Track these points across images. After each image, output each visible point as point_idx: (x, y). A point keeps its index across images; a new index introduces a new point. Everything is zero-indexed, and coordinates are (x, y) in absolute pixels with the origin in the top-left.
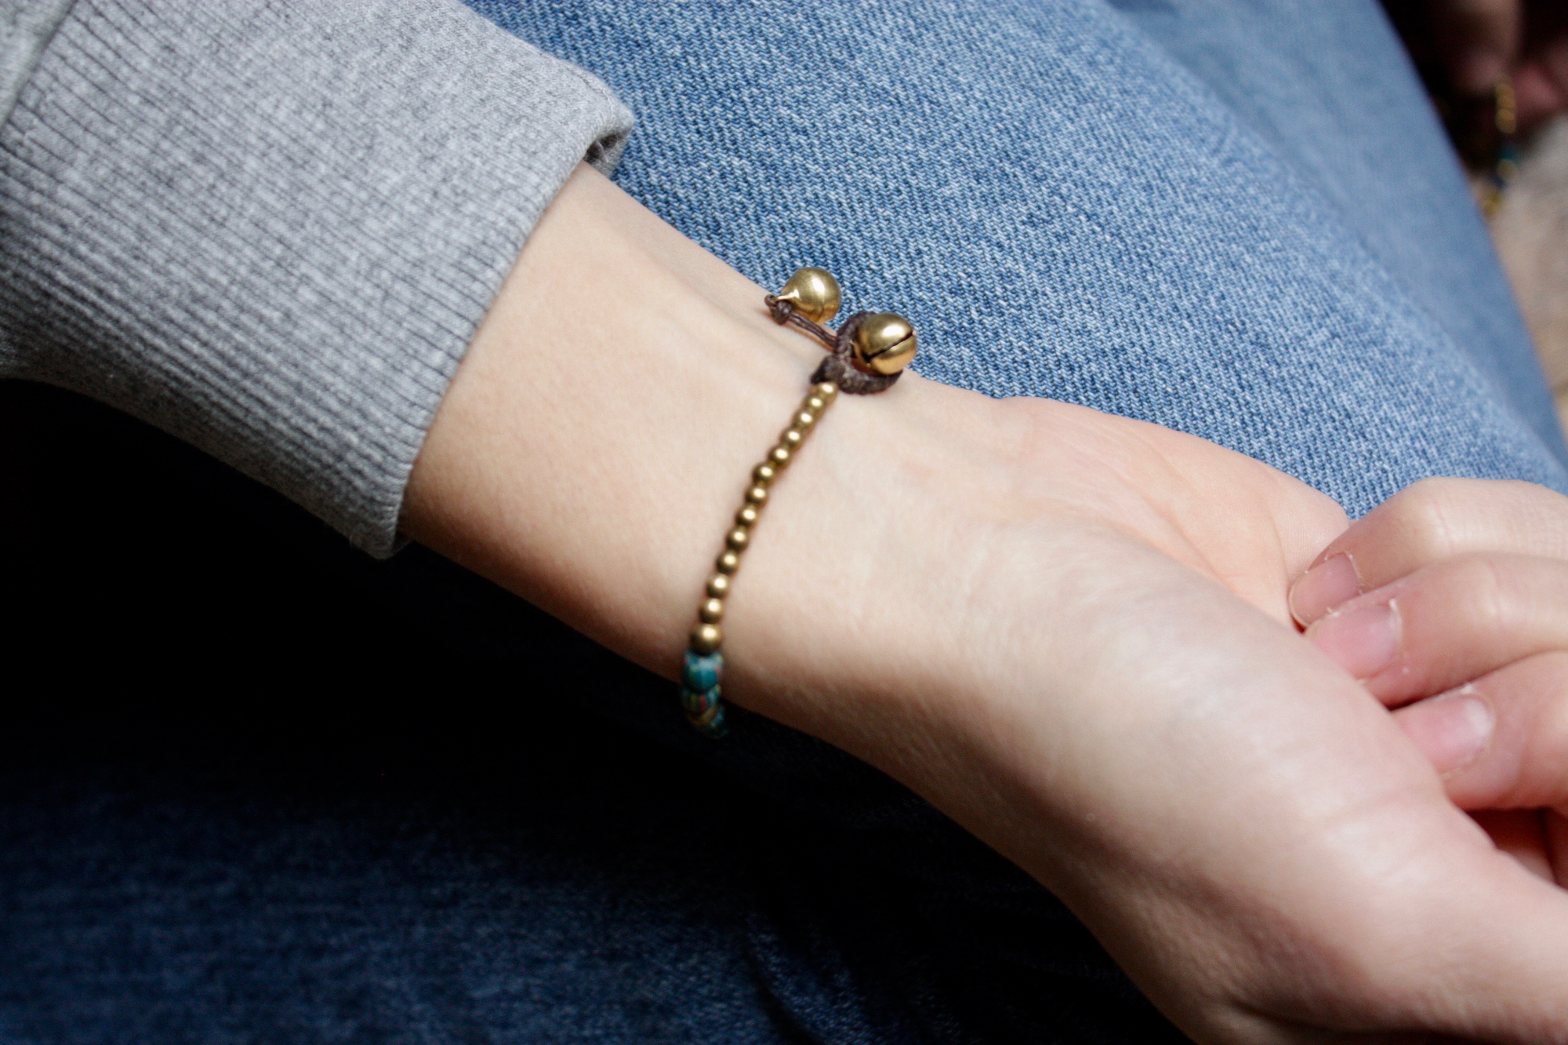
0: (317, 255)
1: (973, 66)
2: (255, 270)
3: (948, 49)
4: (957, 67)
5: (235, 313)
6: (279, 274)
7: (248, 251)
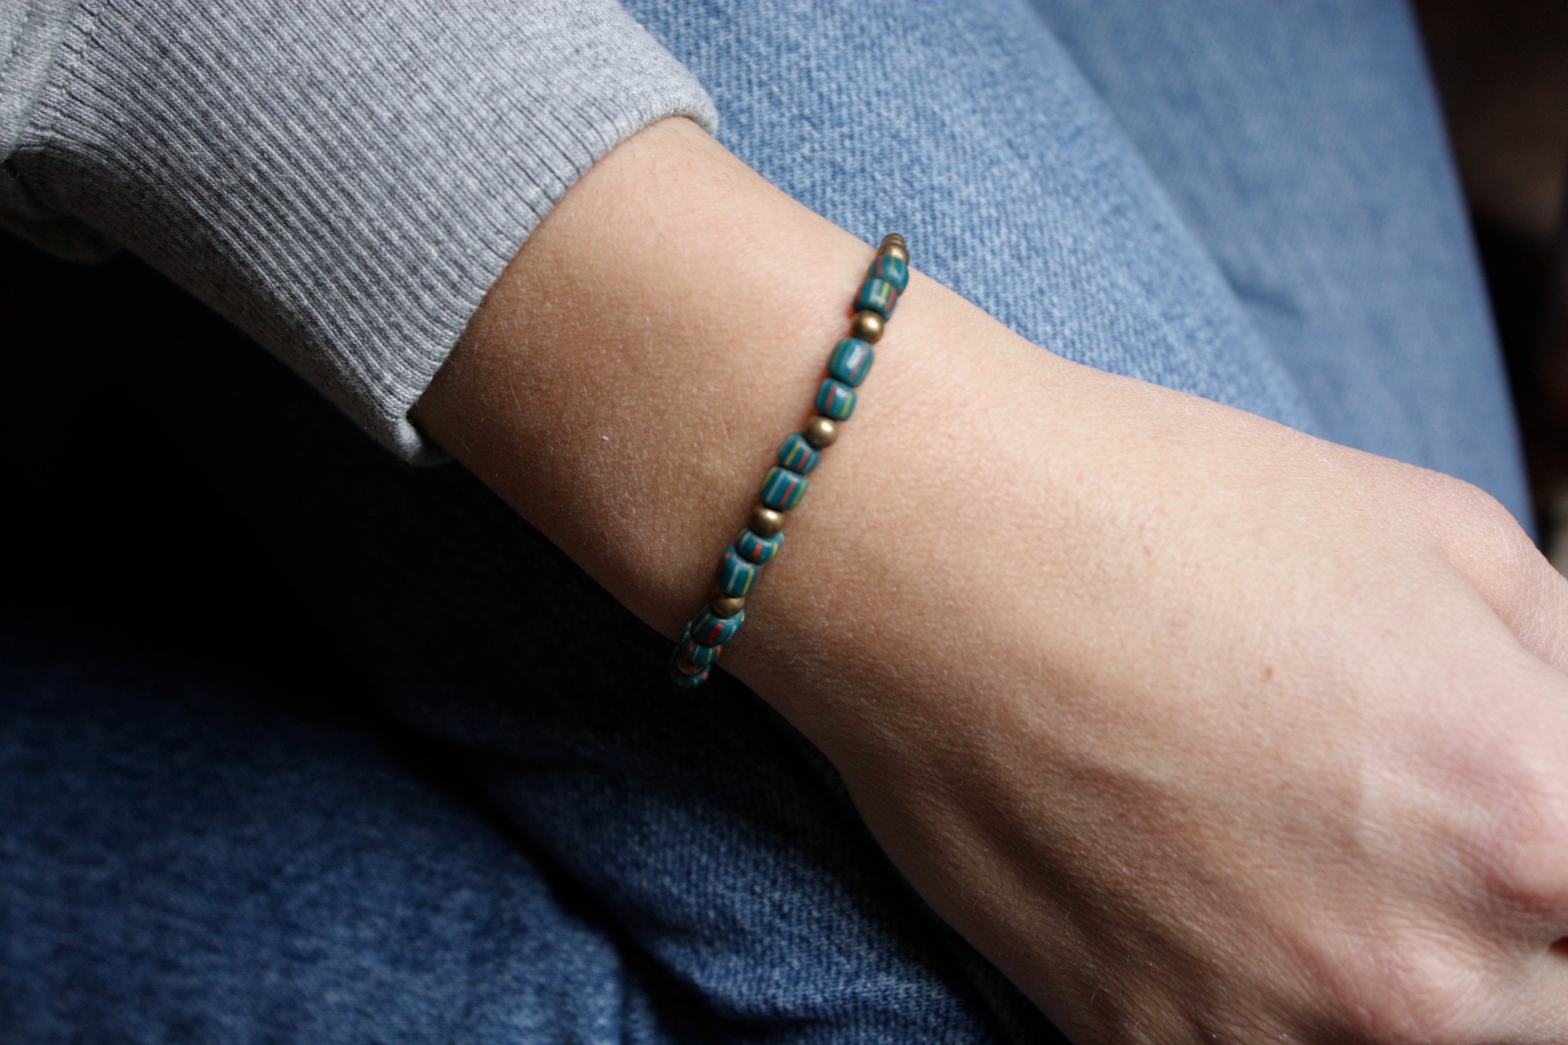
0: (443, 68)
1: (1071, 303)
2: (379, 67)
3: (1053, 280)
4: (1055, 299)
5: (348, 104)
6: (400, 78)
7: (376, 49)
